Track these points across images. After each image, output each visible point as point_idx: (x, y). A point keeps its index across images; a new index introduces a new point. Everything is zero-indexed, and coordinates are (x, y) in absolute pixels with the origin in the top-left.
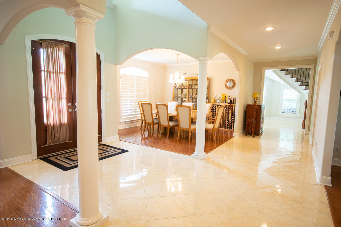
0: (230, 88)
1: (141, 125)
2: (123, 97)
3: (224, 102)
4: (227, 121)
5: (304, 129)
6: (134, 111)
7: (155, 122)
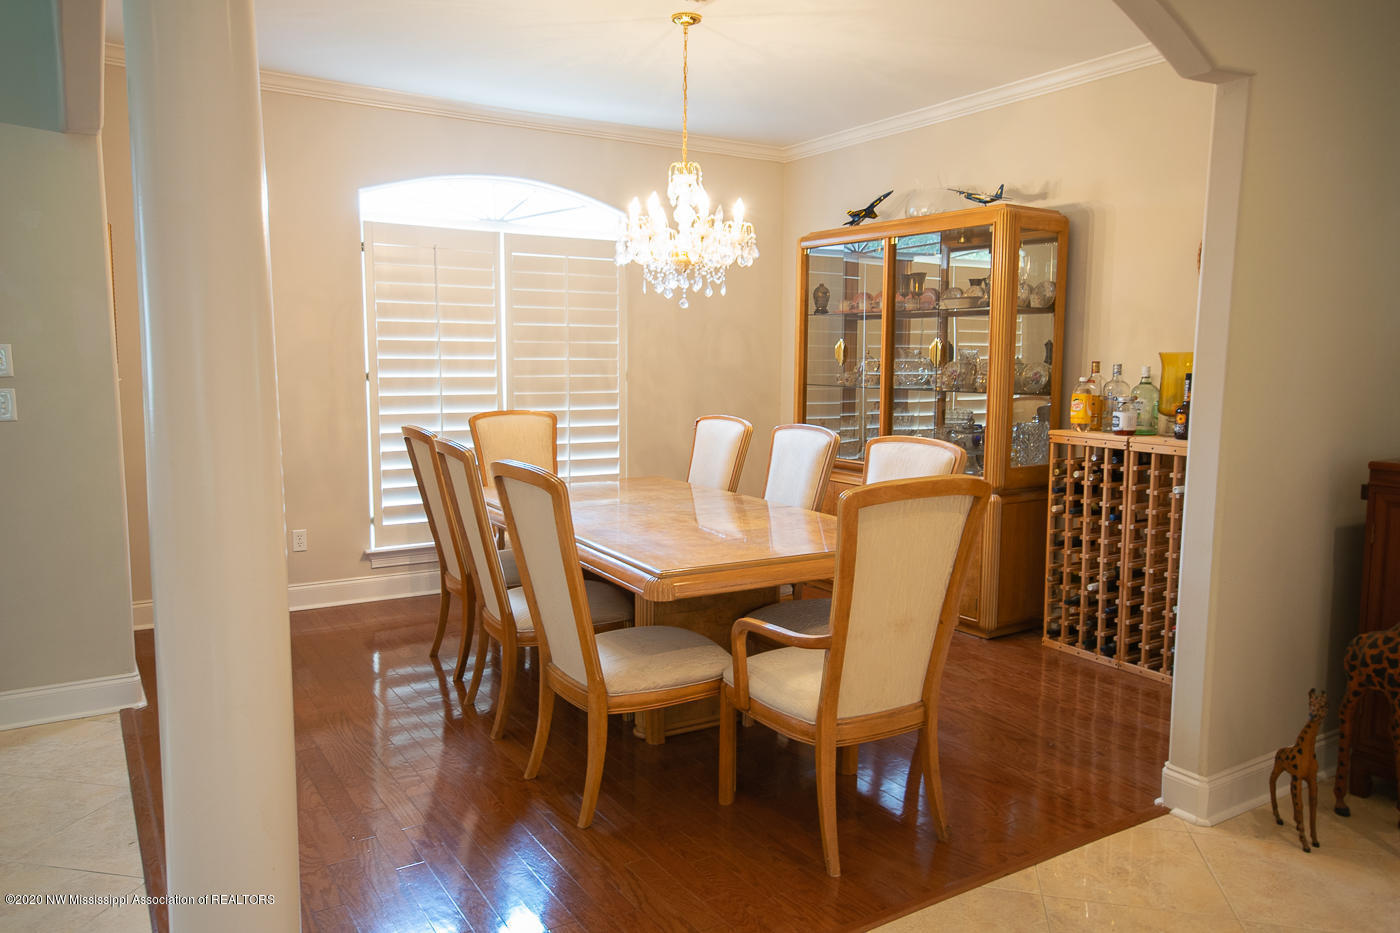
2: (389, 383)
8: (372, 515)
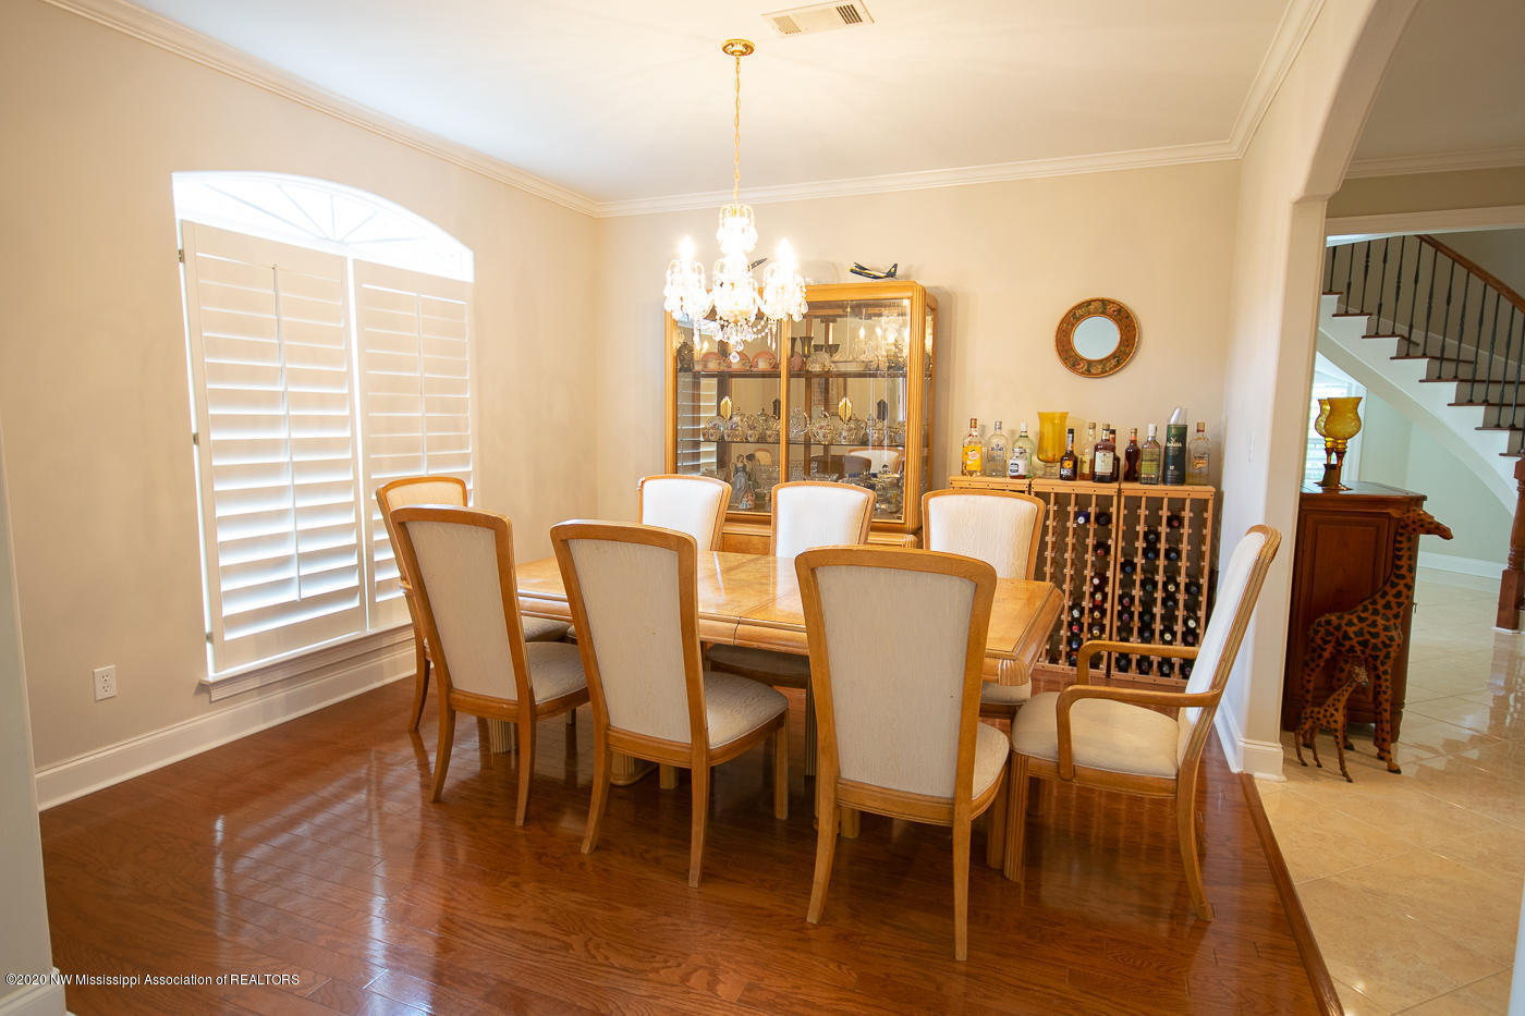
0: (1096, 369)
2: (225, 448)
3: (1064, 472)
4: (1091, 611)
6: (354, 561)
8: (208, 629)
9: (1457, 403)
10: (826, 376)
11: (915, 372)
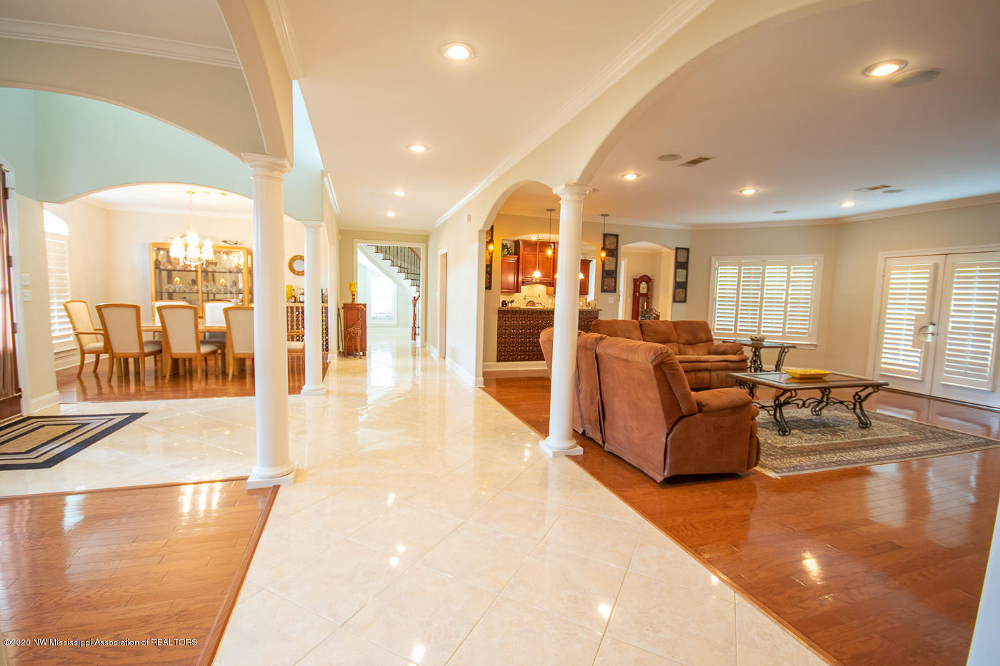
0: (300, 274)
1: (79, 364)
3: (292, 301)
5: (415, 340)
7: (147, 349)
9: (405, 279)
10: (213, 272)
11: (245, 271)
